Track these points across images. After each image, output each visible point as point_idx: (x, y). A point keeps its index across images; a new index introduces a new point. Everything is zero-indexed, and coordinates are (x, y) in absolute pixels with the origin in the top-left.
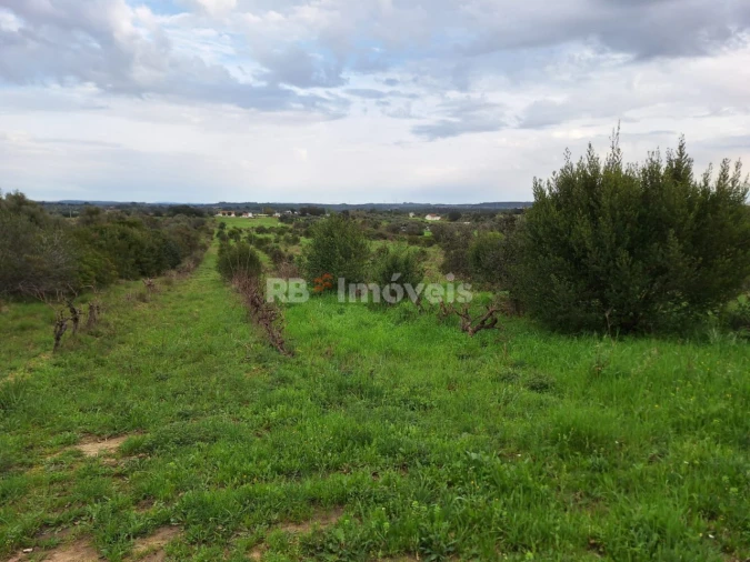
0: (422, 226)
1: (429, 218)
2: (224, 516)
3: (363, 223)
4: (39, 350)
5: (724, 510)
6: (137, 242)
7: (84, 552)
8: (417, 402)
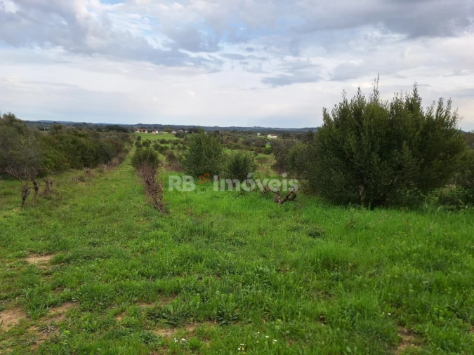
0: (265, 141)
1: (269, 136)
2: (104, 297)
3: (228, 139)
4: (12, 206)
5: (405, 302)
6: (83, 146)
7: (18, 313)
8: (237, 241)
